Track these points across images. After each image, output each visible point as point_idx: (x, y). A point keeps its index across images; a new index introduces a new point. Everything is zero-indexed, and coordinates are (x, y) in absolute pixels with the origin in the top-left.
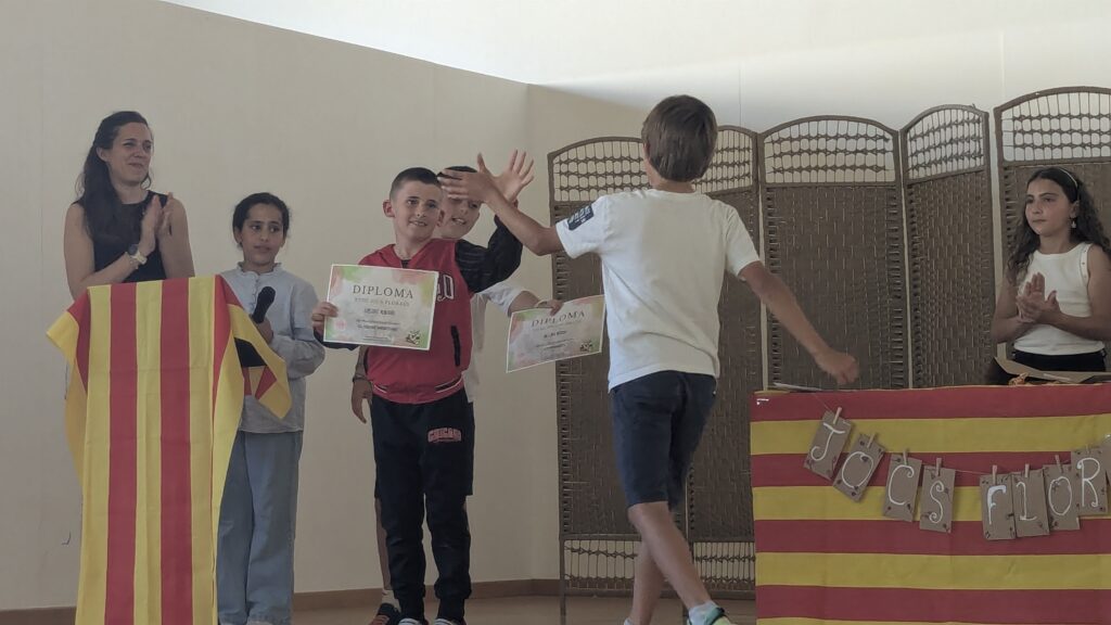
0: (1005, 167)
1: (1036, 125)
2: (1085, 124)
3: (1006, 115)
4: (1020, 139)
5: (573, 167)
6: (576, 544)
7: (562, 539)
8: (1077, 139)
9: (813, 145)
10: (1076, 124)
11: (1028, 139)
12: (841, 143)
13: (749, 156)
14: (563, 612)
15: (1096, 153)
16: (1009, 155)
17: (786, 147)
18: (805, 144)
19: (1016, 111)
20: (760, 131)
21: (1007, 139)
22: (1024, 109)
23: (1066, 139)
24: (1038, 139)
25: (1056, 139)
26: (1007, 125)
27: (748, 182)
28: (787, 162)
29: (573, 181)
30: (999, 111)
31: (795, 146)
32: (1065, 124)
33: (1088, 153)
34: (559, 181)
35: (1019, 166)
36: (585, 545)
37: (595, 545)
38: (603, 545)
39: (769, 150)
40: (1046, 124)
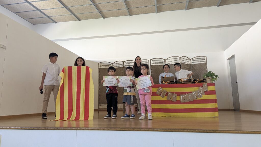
0: (151, 66)
1: (154, 61)
2: (159, 62)
3: (151, 60)
4: (152, 63)
5: (101, 64)
6: (100, 105)
7: (99, 104)
8: (158, 63)
9: (129, 63)
10: (158, 62)
11: (153, 63)
12: (132, 63)
13: (123, 64)
14: (98, 112)
15: (160, 64)
16: (151, 64)
17: (126, 63)
18: (128, 63)
19: (152, 60)
20: (124, 61)
21: (151, 63)
22: (153, 60)
23: (157, 63)
24: (154, 63)
25: (156, 63)
26: (151, 61)
27: (122, 66)
28: (127, 65)
29: (101, 66)
30: (150, 60)
31: (127, 63)
32: (157, 61)
33: (159, 64)
34: (100, 66)
35: (153, 65)
36: (101, 105)
37: (102, 105)
38: (103, 105)
39: (125, 63)
40: (155, 61)
